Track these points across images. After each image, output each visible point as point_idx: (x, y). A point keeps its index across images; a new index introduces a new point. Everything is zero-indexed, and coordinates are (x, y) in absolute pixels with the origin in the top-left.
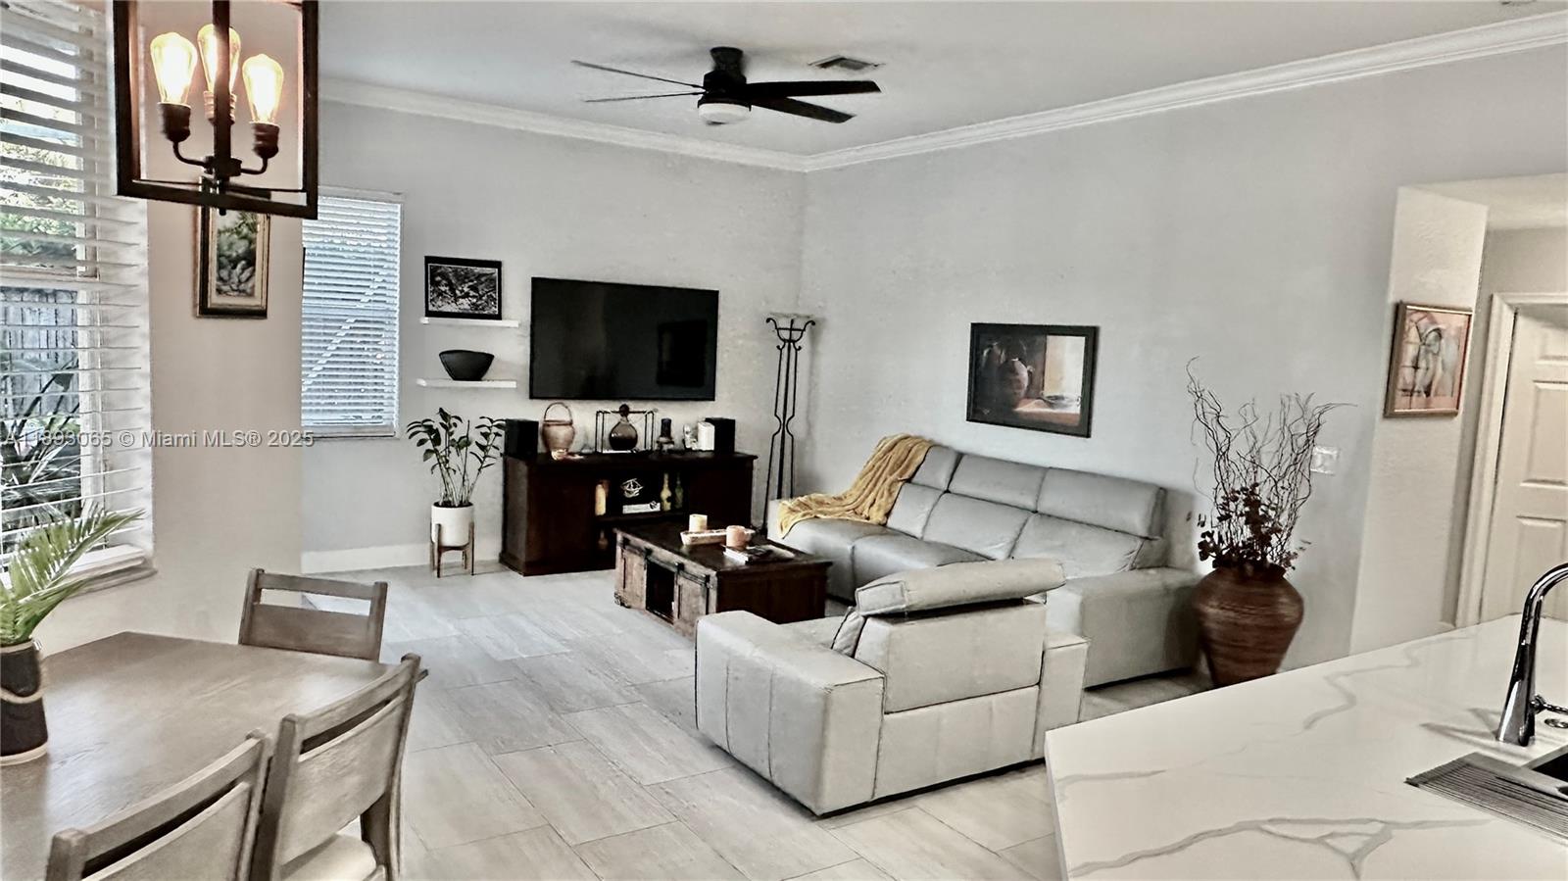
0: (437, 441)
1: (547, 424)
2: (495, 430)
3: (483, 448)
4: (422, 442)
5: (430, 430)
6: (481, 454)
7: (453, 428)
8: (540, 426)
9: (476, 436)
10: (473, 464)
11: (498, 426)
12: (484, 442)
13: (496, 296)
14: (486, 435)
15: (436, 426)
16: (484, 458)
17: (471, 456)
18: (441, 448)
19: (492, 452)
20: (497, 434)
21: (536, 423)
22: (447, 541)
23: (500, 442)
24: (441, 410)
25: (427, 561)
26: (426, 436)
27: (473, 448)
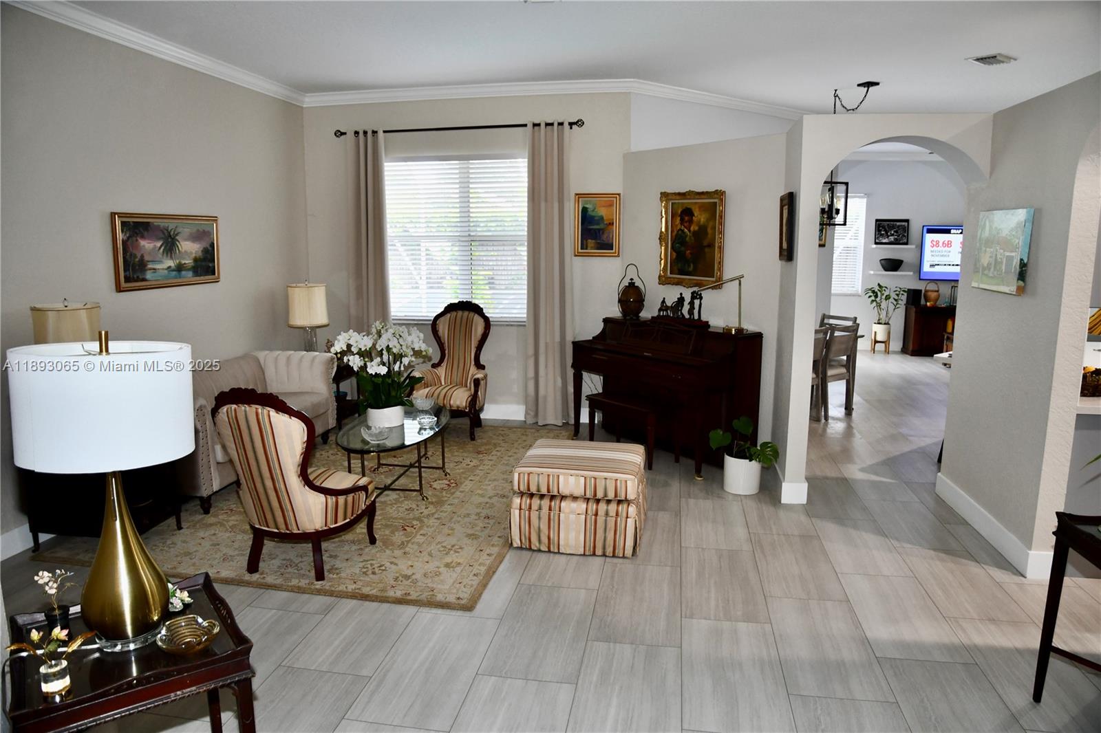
0: (876, 296)
1: (926, 291)
2: (902, 292)
3: (896, 300)
4: (870, 297)
5: (874, 292)
6: (895, 303)
7: (884, 292)
8: (923, 292)
9: (893, 295)
10: (891, 307)
11: (903, 291)
12: (896, 298)
13: (906, 234)
14: (898, 295)
15: (876, 290)
16: (897, 304)
17: (890, 304)
18: (878, 299)
19: (900, 302)
20: (902, 294)
21: (921, 291)
22: (879, 339)
23: (904, 297)
24: (879, 284)
25: (870, 349)
26: (872, 294)
27: (891, 300)
